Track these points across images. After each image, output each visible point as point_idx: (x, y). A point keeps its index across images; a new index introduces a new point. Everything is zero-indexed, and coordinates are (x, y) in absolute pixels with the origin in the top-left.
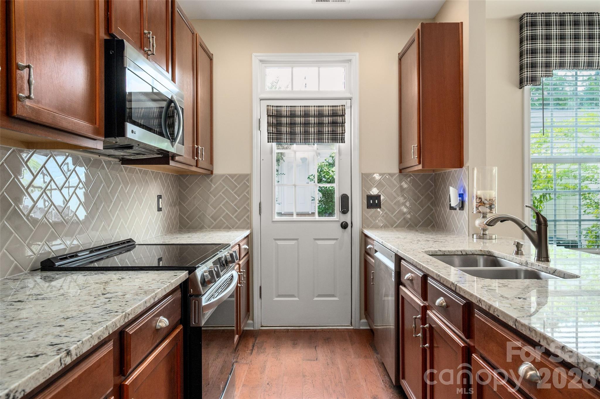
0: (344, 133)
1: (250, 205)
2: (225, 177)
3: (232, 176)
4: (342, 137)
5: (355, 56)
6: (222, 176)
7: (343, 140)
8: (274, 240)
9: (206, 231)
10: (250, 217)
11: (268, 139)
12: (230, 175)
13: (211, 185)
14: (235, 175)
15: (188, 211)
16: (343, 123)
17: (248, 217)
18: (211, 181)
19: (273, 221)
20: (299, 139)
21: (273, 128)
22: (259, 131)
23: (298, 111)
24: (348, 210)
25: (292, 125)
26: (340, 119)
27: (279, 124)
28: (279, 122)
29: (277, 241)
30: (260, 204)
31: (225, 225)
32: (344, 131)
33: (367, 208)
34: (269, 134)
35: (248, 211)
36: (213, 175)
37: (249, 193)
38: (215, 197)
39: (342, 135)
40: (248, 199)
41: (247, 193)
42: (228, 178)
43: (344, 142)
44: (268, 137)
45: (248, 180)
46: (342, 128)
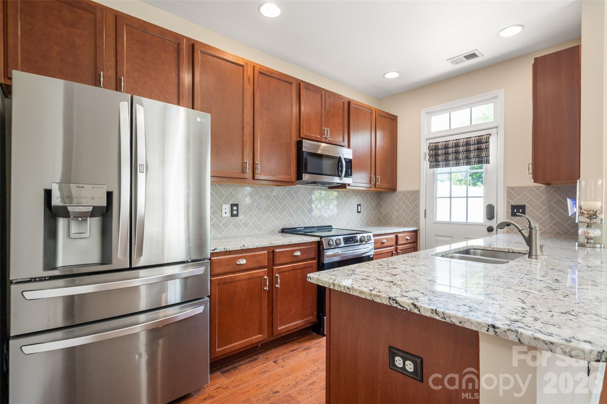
0: (489, 156)
1: (418, 211)
2: (403, 193)
3: (408, 192)
4: (487, 160)
5: (501, 93)
6: (402, 192)
7: (488, 162)
8: (434, 236)
9: (393, 226)
10: (418, 219)
11: (430, 166)
12: (406, 191)
13: (395, 198)
14: (410, 191)
15: (383, 214)
16: (487, 148)
17: (417, 219)
18: (395, 195)
19: (434, 223)
20: (452, 164)
21: (432, 158)
22: (425, 161)
23: (450, 144)
24: (494, 217)
25: (447, 154)
26: (484, 146)
27: (437, 155)
28: (436, 154)
29: (437, 237)
30: (425, 211)
31: (403, 224)
32: (489, 154)
33: (512, 216)
34: (431, 163)
35: (417, 215)
36: (397, 192)
37: (418, 203)
38: (397, 205)
39: (487, 158)
40: (417, 207)
41: (417, 203)
42: (405, 193)
43: (489, 163)
44: (430, 165)
45: (417, 195)
46: (486, 152)
